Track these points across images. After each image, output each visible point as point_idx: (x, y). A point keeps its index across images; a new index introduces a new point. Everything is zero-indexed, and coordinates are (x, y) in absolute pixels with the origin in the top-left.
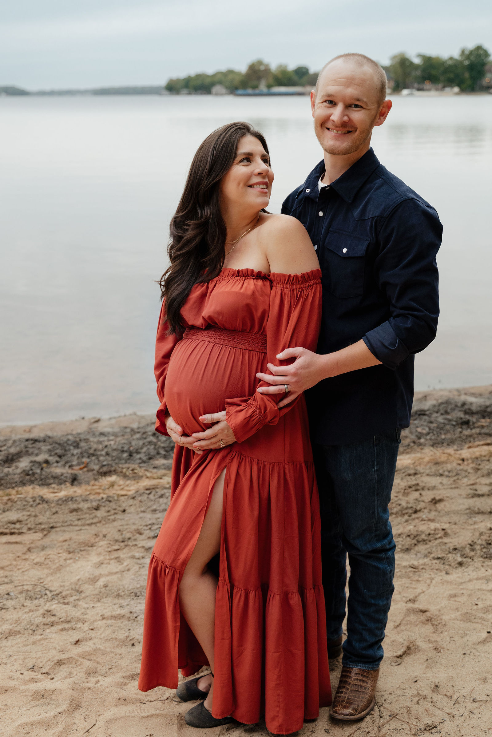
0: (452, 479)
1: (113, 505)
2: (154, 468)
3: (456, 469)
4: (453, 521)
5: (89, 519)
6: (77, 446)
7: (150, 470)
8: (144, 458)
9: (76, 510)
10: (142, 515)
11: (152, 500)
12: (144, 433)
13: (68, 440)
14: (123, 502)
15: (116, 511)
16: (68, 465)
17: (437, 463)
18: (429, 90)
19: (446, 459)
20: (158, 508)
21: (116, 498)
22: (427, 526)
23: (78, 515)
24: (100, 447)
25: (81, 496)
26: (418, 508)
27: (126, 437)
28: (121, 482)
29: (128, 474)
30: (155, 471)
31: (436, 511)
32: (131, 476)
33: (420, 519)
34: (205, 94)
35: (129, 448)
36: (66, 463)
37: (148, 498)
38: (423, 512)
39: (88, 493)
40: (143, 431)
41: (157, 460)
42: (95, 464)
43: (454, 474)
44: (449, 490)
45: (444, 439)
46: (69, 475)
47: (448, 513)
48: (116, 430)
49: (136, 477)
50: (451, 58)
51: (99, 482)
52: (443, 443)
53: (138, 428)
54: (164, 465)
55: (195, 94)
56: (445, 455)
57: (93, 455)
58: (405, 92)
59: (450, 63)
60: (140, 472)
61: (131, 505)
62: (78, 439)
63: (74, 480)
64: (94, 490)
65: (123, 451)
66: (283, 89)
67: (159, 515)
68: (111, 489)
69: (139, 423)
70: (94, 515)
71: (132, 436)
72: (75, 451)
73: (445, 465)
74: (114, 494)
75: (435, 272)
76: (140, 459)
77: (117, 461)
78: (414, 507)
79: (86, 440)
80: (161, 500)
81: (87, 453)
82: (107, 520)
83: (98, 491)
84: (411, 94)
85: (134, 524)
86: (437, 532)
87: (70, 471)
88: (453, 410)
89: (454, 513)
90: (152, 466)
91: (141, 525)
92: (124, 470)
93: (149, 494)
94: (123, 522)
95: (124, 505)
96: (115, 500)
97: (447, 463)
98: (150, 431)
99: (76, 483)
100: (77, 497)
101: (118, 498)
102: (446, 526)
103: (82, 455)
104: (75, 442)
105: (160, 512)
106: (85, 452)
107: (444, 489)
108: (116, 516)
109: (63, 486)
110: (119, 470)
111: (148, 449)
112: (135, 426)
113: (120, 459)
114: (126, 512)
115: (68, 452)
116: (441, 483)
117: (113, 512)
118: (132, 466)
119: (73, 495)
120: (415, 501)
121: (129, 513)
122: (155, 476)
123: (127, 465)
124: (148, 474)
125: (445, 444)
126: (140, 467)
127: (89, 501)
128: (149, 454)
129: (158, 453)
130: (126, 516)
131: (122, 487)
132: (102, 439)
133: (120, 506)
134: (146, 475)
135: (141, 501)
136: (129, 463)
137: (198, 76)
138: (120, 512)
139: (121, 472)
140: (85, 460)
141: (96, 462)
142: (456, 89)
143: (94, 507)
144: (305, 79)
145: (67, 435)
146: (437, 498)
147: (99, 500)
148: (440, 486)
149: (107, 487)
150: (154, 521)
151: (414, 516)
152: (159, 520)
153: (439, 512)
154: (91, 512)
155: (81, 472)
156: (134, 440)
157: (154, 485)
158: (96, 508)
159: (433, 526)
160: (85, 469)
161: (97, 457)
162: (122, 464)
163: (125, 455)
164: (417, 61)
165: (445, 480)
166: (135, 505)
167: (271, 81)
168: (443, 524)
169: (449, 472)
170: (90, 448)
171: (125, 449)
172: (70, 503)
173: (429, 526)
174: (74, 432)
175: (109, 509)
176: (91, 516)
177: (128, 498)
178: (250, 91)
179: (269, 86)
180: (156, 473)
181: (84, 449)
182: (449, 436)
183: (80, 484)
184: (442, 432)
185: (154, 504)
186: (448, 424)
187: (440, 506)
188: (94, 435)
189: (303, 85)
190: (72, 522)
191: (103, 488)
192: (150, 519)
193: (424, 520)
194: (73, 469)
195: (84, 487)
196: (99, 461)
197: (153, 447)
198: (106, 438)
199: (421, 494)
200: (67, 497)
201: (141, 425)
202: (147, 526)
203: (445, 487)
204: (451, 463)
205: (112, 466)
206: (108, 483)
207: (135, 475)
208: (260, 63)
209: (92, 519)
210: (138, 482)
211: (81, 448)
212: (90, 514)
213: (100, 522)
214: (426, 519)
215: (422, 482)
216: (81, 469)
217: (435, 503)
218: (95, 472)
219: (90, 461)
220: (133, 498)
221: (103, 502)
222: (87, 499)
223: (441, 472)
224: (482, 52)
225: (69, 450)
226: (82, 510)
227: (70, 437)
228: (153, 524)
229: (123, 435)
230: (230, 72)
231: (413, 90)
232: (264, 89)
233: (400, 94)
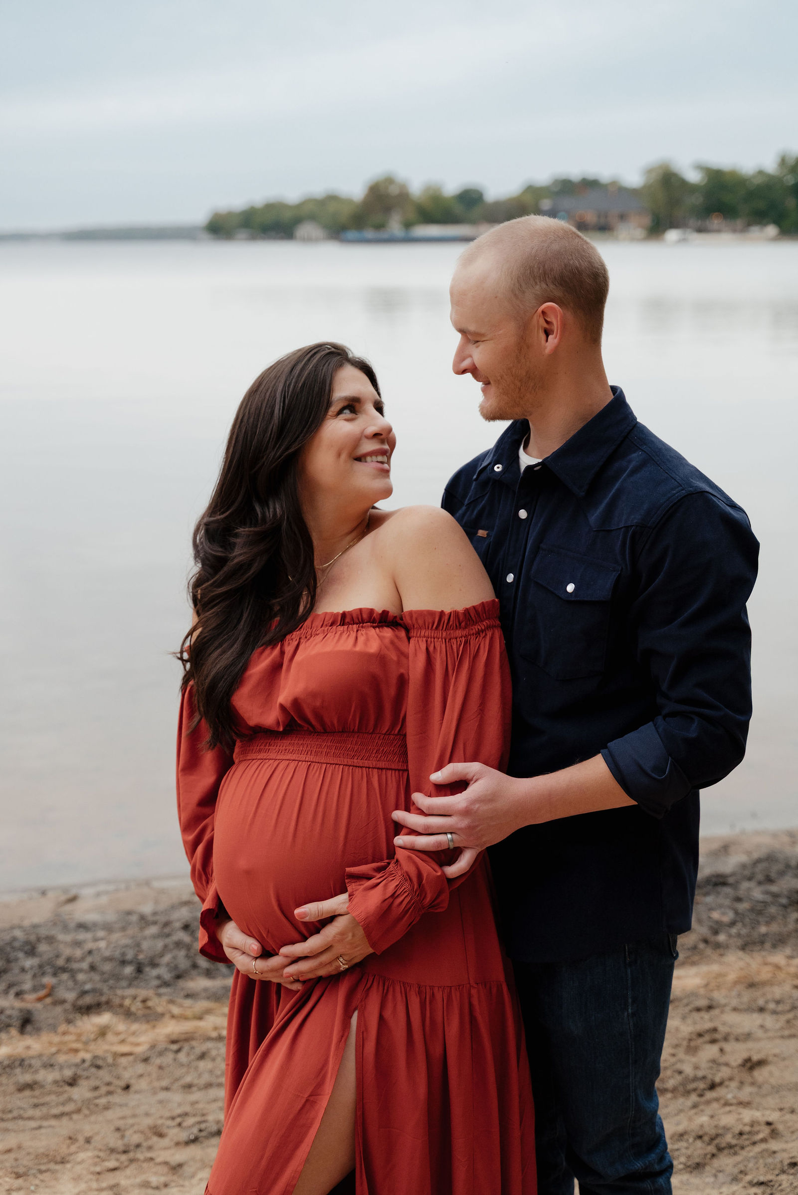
0: (783, 1018)
1: (105, 1075)
2: (188, 996)
3: (791, 997)
4: (787, 1105)
5: (57, 1105)
6: (31, 950)
7: (180, 1000)
8: (167, 976)
9: (30, 1086)
10: (163, 1095)
11: (182, 1065)
12: (167, 924)
13: (14, 939)
14: (125, 1068)
15: (111, 1088)
16: (12, 992)
17: (752, 985)
18: (718, 231)
19: (769, 976)
20: (196, 1081)
21: (110, 1060)
22: (736, 1116)
23: (34, 1097)
24: (78, 953)
25: (40, 1056)
26: (717, 1080)
27: (130, 932)
28: (121, 1027)
29: (133, 1009)
30: (188, 1002)
31: (753, 1084)
32: (140, 1013)
33: (722, 1102)
34: (280, 238)
35: (136, 955)
36: (10, 986)
37: (175, 1060)
38: (727, 1087)
39: (54, 1050)
40: (162, 919)
41: (192, 979)
42: (68, 989)
43: (787, 1007)
44: (778, 1041)
45: (765, 935)
46: (15, 1013)
47: (777, 1089)
48: (111, 917)
49: (151, 1017)
50: (761, 173)
51: (75, 1026)
52: (762, 943)
53: (155, 914)
54: (206, 990)
55: (263, 239)
56: (768, 968)
57: (64, 970)
58: (672, 235)
59: (758, 181)
60: (159, 1004)
61: (141, 1076)
62: (33, 938)
63: (26, 1022)
64: (64, 1043)
65: (123, 963)
66: (433, 230)
67: (196, 1096)
68: (100, 1041)
69: (156, 902)
70: (65, 1096)
71: (142, 929)
72: (29, 963)
73: (767, 989)
74: (106, 1051)
75: (746, 632)
76: (158, 977)
77: (111, 982)
78: (710, 1076)
79: (50, 940)
80: (202, 1064)
81: (53, 966)
82: (92, 1107)
83: (75, 1045)
84: (683, 240)
85: (147, 1114)
86: (756, 1128)
87: (18, 1004)
88: (782, 874)
89: (790, 1090)
90: (182, 994)
91: (161, 1117)
92: (127, 1002)
93: (178, 1051)
94: (127, 1112)
95: (127, 1075)
96: (109, 1065)
97: (772, 985)
98: (179, 920)
99: (29, 1028)
100: (32, 1057)
101: (114, 1060)
102: (773, 1116)
103: (41, 970)
104: (27, 943)
105: (200, 1089)
106: (49, 964)
107: (769, 1038)
108: (110, 1098)
109: (4, 1036)
110: (117, 1001)
111: (174, 958)
112: (147, 909)
113: (117, 977)
114: (132, 1089)
115: (13, 964)
116: (762, 1026)
117: (104, 1089)
118: (143, 993)
119: (24, 1056)
120: (711, 1064)
121: (136, 1092)
122: (189, 1013)
123: (131, 992)
124: (176, 1010)
125: (768, 945)
126: (159, 995)
127: (56, 1067)
128: (176, 967)
129: (195, 966)
130: (132, 1099)
131: (122, 1037)
132: (82, 936)
133: (118, 1077)
134: (170, 1012)
135: (160, 1068)
136: (137, 987)
137: (270, 207)
138: (119, 1091)
139: (121, 1006)
140: (48, 980)
141: (70, 983)
142: (772, 230)
143: (67, 1079)
144: (476, 211)
145: (12, 928)
146: (755, 1058)
147: (77, 1065)
148: (760, 1033)
149: (92, 1036)
150: (187, 1108)
151: (710, 1095)
152: (197, 1106)
153: (760, 1087)
154: (61, 1090)
155: (39, 1006)
156: (145, 938)
157: (187, 1033)
158: (70, 1081)
159: (748, 1115)
160: (48, 1000)
161: (73, 973)
162: (123, 988)
163: (128, 970)
164: (693, 177)
165: (769, 1021)
166: (149, 1075)
167: (411, 215)
168: (767, 1112)
169: (778, 1002)
170: (57, 956)
171: (130, 956)
172: (18, 1071)
173: (741, 1116)
174: (26, 923)
175: (97, 1083)
176: (62, 1098)
177: (135, 1061)
178: (369, 234)
179: (408, 225)
180: (190, 1007)
181: (45, 957)
182: (775, 928)
183: (38, 1030)
184: (761, 919)
185: (188, 1073)
186: (772, 903)
187: (760, 1074)
188: (65, 928)
189: (473, 222)
190: (22, 1112)
191: (84, 1038)
192: (180, 1105)
193: (731, 1105)
194: (23, 1000)
195: (46, 1037)
196: (75, 982)
197: (182, 953)
198: (89, 936)
199: (721, 1050)
200: (12, 1058)
201: (161, 907)
202: (173, 1118)
203: (770, 1034)
204: (780, 984)
205: (101, 994)
206: (95, 1029)
207: (147, 1011)
208: (389, 181)
209: (63, 1104)
210: (154, 1027)
211: (40, 956)
212: (59, 1094)
213: (79, 1111)
214: (734, 1101)
215: (724, 1024)
216: (40, 999)
217: (752, 1068)
218: (68, 1006)
219: (60, 982)
220: (146, 1060)
221: (84, 1070)
222: (52, 1062)
223: (761, 1002)
225: (17, 960)
226: (42, 1087)
227: (18, 933)
228: (186, 1114)
229: (124, 929)
230: (332, 198)
231: (689, 230)
232: (397, 230)
233: (663, 239)
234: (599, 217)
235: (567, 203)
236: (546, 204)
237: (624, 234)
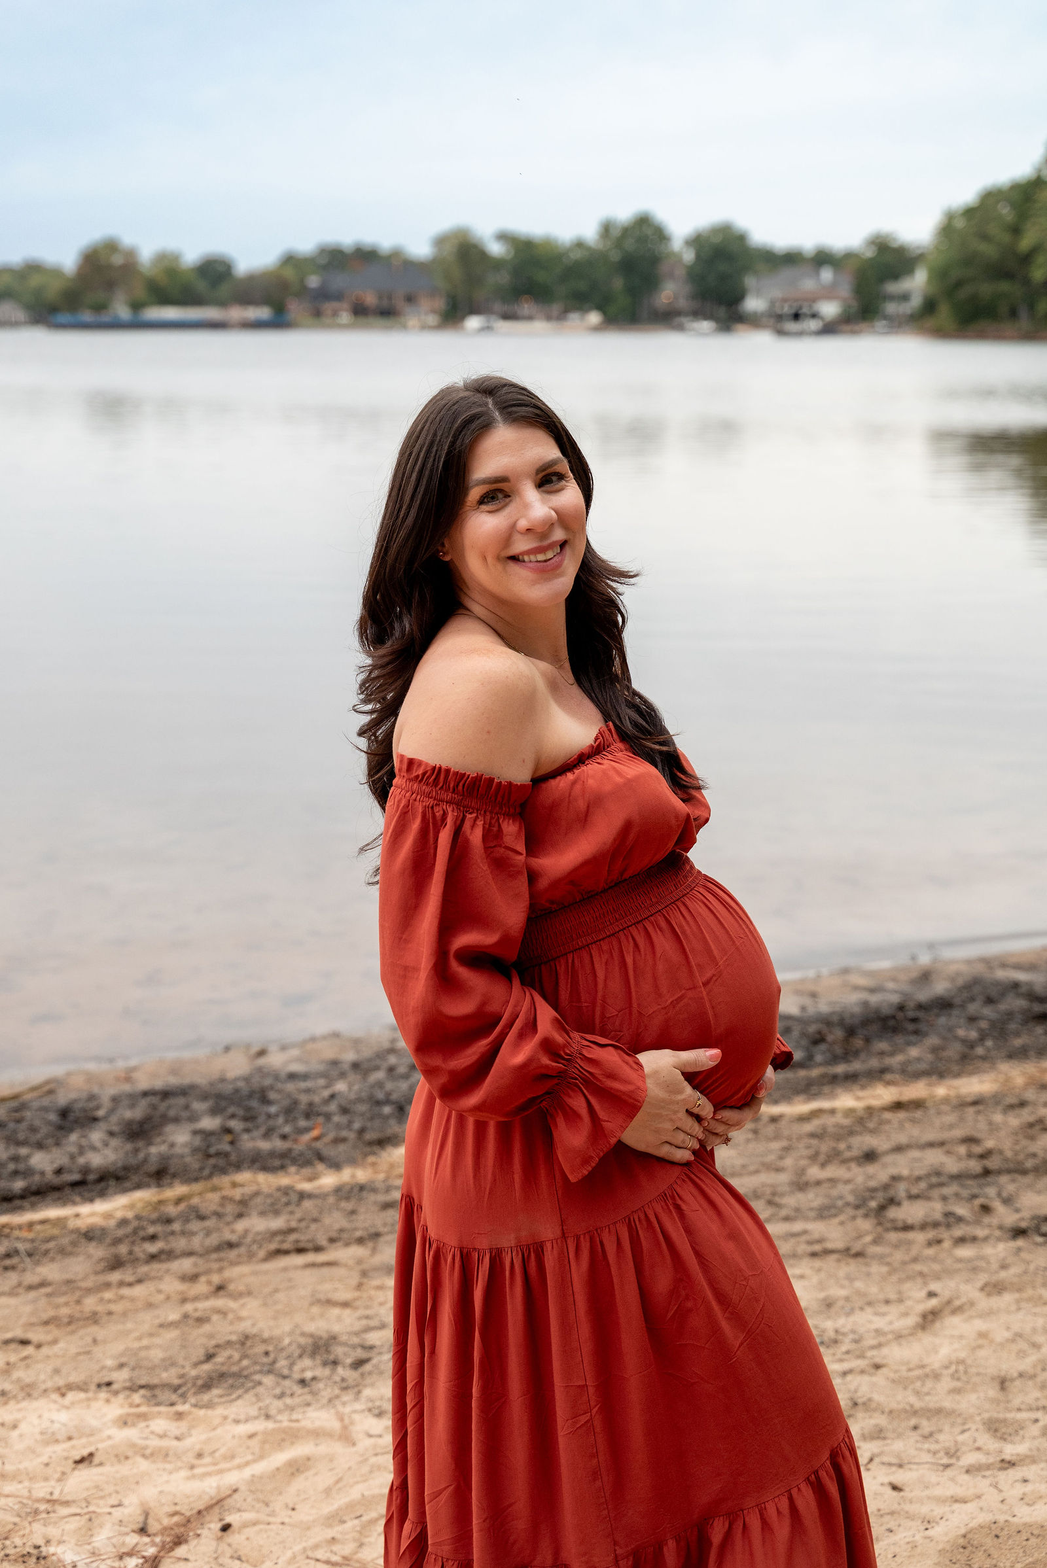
18: (530, 318)
50: (580, 244)
58: (473, 322)
59: (576, 255)
66: (171, 313)
84: (487, 329)
142: (594, 318)
144: (224, 290)
164: (496, 249)
167: (140, 293)
178: (87, 316)
179: (137, 306)
189: (223, 304)
208: (111, 246)
224: (649, 232)
230: (33, 269)
231: (493, 317)
232: (123, 312)
233: (463, 328)
234: (380, 298)
235: (339, 281)
236: (313, 281)
237: (412, 322)
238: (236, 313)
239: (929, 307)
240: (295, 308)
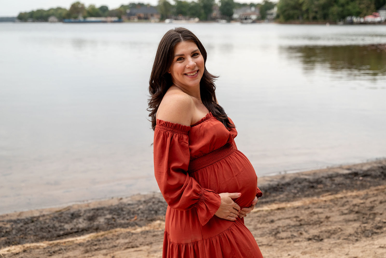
18: (181, 20)
34: (43, 21)
50: (193, 2)
55: (37, 22)
58: (167, 21)
59: (192, 5)
66: (93, 19)
84: (171, 22)
137: (39, 11)
142: (197, 19)
144: (106, 13)
164: (173, 3)
167: (86, 14)
178: (72, 20)
179: (85, 17)
189: (106, 17)
208: (78, 3)
230: (59, 9)
231: (172, 20)
232: (81, 19)
233: (165, 22)
234: (145, 15)
235: (134, 11)
236: (128, 11)
237: (152, 20)
238: (109, 19)
239: (278, 16)
240: (124, 18)
